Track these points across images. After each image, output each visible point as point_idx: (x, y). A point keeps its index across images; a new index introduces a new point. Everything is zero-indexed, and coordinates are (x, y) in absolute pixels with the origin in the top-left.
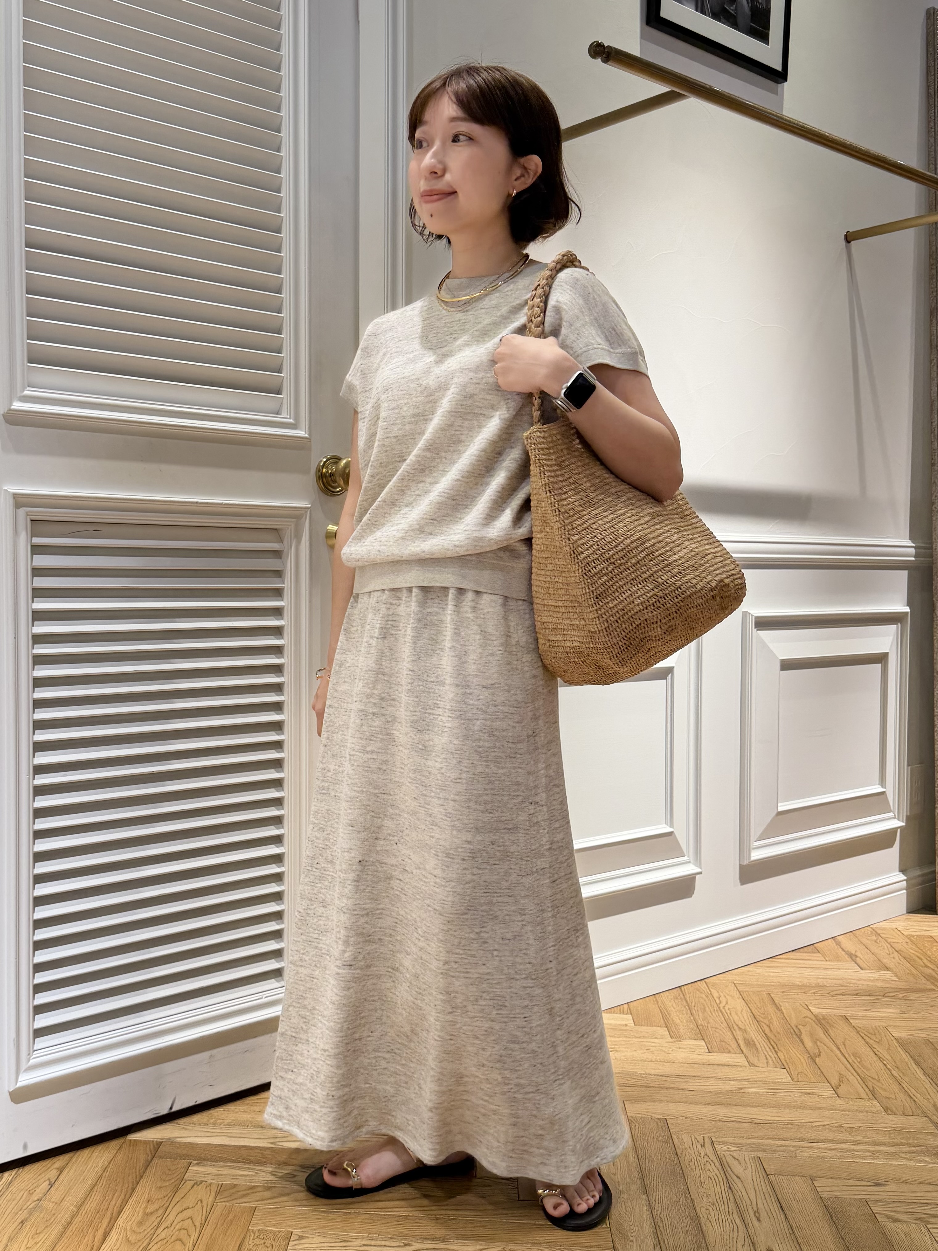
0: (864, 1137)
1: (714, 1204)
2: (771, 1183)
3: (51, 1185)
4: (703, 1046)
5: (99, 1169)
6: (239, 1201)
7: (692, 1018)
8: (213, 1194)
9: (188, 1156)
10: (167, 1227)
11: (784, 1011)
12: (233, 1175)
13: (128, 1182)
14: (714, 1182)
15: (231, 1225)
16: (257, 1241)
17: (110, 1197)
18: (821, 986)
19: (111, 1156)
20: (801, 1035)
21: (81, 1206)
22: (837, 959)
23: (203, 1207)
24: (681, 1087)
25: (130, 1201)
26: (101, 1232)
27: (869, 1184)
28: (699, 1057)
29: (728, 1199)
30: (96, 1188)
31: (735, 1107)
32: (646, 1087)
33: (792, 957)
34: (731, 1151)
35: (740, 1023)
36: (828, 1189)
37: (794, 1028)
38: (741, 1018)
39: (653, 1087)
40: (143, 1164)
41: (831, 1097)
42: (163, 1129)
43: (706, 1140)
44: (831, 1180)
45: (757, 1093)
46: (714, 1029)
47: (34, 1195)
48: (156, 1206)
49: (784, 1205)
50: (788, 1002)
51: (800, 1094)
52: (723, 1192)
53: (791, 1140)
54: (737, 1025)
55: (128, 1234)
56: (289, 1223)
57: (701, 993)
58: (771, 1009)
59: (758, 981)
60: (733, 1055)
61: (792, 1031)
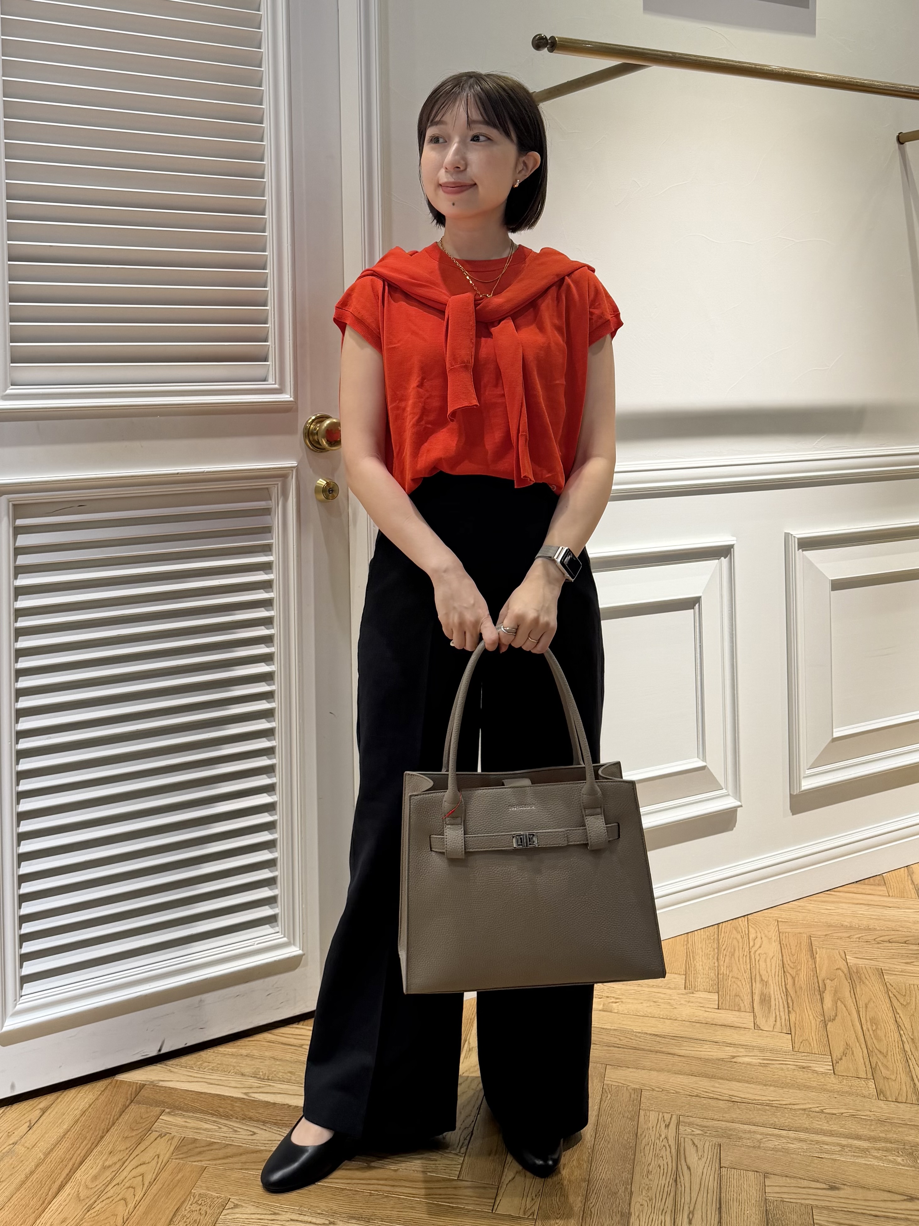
0: (841, 1127)
1: (651, 1200)
2: (720, 1177)
3: (30, 1128)
4: (715, 1001)
5: (78, 1112)
6: (192, 1159)
7: (716, 964)
8: (172, 1148)
9: (164, 1102)
10: (118, 1184)
11: (818, 959)
12: (197, 1129)
13: (99, 1129)
14: (662, 1171)
15: (176, 1186)
16: (195, 1207)
17: (78, 1146)
18: (870, 929)
19: (96, 1096)
20: (824, 992)
21: (49, 1153)
22: (902, 895)
23: (158, 1163)
24: (672, 1051)
25: (95, 1151)
26: (58, 1183)
27: (824, 1186)
28: (706, 1014)
29: (668, 1194)
30: (69, 1133)
31: (719, 1081)
32: (635, 1049)
33: (852, 890)
34: (694, 1135)
35: (763, 972)
36: (777, 1189)
37: (820, 982)
38: (769, 966)
39: (643, 1050)
40: (121, 1109)
41: (826, 1074)
42: (151, 1070)
43: (674, 1117)
44: (784, 1178)
45: (749, 1064)
46: (733, 980)
47: (12, 1136)
48: (115, 1159)
49: (723, 1206)
50: (827, 949)
51: (793, 1067)
52: (666, 1186)
53: (764, 1126)
54: (761, 976)
55: (81, 1186)
56: (231, 1188)
57: (738, 932)
58: (804, 956)
59: (802, 920)
60: (743, 1014)
61: (817, 984)
